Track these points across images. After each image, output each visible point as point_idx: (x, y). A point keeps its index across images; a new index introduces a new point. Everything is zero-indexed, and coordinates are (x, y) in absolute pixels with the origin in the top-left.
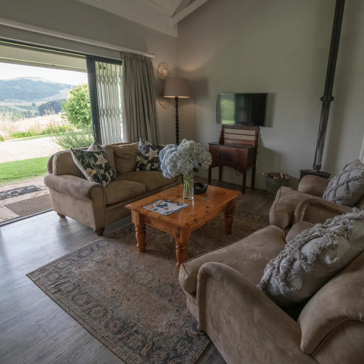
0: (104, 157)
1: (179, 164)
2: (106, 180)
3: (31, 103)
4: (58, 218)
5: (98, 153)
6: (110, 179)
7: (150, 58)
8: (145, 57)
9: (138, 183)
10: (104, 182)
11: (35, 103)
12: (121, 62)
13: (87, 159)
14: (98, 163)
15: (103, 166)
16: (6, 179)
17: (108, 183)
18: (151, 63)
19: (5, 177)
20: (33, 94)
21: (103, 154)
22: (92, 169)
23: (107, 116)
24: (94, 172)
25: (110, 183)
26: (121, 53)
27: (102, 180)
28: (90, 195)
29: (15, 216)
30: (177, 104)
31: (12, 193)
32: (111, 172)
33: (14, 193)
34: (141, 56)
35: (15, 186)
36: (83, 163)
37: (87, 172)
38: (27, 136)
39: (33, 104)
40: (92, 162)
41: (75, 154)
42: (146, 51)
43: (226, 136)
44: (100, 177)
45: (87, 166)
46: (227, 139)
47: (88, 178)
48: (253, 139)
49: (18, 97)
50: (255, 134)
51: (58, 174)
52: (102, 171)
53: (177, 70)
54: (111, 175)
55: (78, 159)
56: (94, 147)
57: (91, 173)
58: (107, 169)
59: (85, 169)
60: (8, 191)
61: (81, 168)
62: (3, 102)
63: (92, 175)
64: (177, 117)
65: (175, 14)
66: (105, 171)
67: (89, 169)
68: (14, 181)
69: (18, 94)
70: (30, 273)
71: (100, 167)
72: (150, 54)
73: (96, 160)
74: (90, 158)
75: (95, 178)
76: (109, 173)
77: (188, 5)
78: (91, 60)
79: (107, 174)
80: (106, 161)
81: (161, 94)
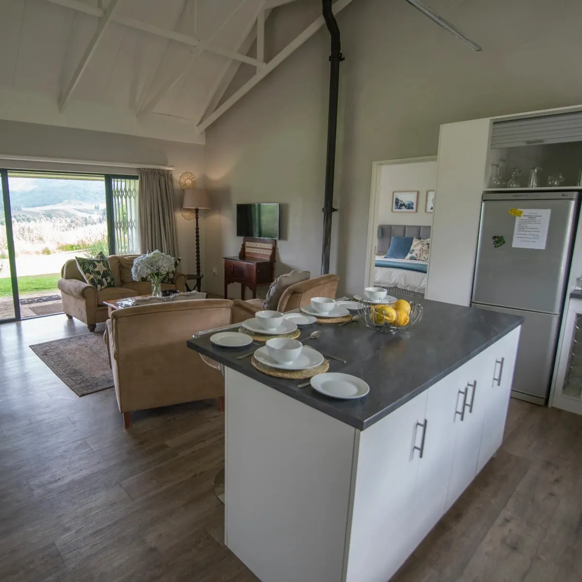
0: (104, 265)
1: (139, 268)
2: (102, 284)
3: (94, 206)
4: (67, 318)
5: (99, 262)
6: (106, 284)
7: (168, 171)
8: (163, 171)
9: (131, 290)
10: (99, 286)
11: (98, 206)
12: (138, 176)
13: (87, 266)
14: (96, 269)
15: (102, 273)
16: (37, 289)
17: (103, 287)
18: (171, 174)
19: (37, 287)
20: (97, 193)
21: (103, 262)
22: (91, 274)
23: (123, 229)
24: (92, 276)
25: (105, 288)
26: (138, 169)
27: (97, 284)
28: (83, 294)
29: (34, 315)
30: (197, 216)
31: (38, 300)
32: (109, 278)
33: (40, 300)
34: (159, 170)
35: (42, 294)
36: (83, 269)
37: (86, 276)
38: (76, 249)
39: (96, 208)
40: (91, 268)
41: (78, 261)
42: (166, 165)
43: (247, 250)
44: (96, 281)
45: (87, 271)
46: (248, 253)
47: (87, 281)
48: (269, 253)
49: (79, 198)
50: (271, 248)
51: (67, 278)
52: (99, 277)
53: (205, 179)
54: (108, 281)
55: (80, 265)
56: (97, 257)
57: (89, 277)
58: (105, 275)
59: (85, 273)
60: (35, 298)
61: (82, 273)
62: (60, 204)
63: (90, 279)
64: (197, 229)
65: (201, 122)
66: (102, 277)
67: (88, 274)
68: (43, 291)
69: (79, 193)
70: (32, 346)
71: (98, 273)
72: (170, 166)
73: (95, 266)
74: (90, 265)
75: (92, 281)
76: (107, 280)
77: (214, 111)
78: (109, 179)
79: (104, 280)
80: (105, 269)
81: (181, 206)
